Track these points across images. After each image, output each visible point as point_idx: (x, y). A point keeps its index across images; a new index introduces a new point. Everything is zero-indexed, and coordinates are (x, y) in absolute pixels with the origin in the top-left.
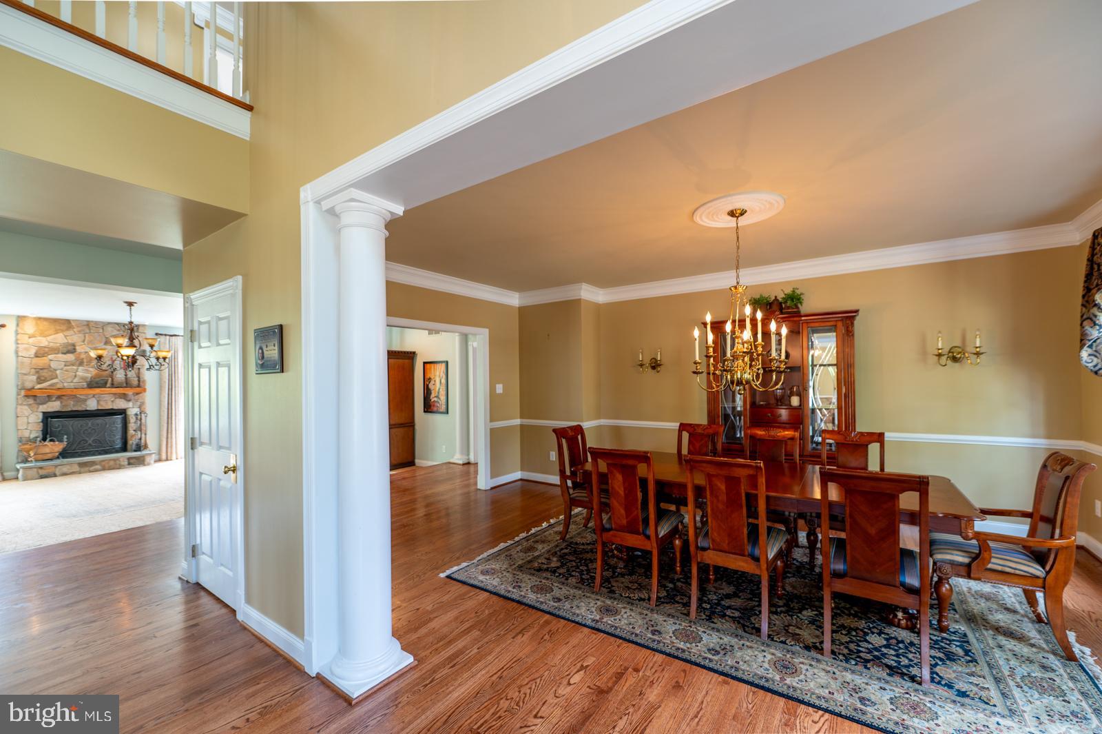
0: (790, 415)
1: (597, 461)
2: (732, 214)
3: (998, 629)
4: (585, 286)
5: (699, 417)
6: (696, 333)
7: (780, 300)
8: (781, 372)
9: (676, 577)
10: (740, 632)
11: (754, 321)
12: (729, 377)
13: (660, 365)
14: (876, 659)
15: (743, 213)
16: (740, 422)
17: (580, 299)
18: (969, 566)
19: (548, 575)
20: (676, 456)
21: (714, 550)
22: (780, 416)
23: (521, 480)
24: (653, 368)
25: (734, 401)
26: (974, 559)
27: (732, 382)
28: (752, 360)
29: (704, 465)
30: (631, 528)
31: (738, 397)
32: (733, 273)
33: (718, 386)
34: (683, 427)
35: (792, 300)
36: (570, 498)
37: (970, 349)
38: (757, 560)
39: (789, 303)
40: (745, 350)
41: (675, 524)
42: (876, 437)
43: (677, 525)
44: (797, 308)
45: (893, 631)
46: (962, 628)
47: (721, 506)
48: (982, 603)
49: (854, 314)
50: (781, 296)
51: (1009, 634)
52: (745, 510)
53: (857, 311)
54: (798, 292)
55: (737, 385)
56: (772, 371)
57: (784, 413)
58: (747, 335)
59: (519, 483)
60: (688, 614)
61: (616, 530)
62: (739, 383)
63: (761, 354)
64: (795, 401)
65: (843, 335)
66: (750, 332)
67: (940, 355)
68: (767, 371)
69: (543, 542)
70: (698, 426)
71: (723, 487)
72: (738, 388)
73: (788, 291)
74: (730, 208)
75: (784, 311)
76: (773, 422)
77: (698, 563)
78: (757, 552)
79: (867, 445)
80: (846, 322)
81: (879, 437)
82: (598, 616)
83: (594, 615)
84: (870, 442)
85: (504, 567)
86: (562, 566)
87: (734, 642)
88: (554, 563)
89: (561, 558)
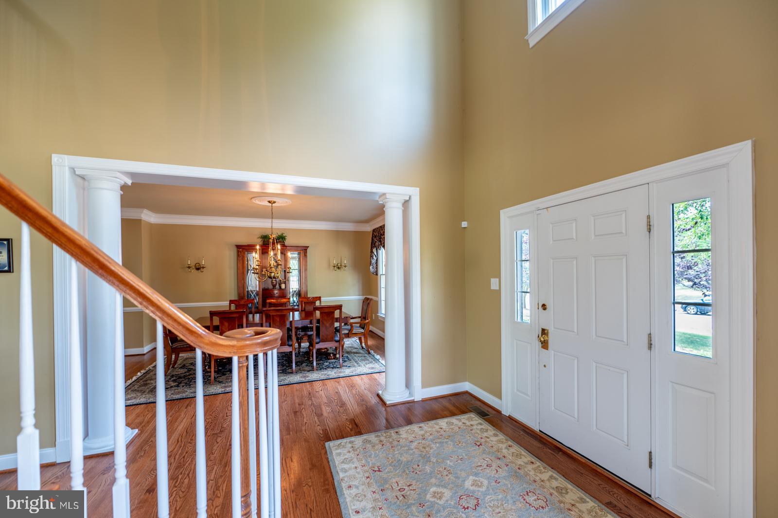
0: (281, 293)
1: (212, 318)
2: (269, 202)
3: (354, 353)
4: (145, 211)
10: (285, 375)
13: (203, 268)
14: (328, 367)
15: (274, 202)
17: (141, 220)
18: (348, 334)
22: (276, 293)
24: (198, 269)
26: (349, 331)
32: (270, 220)
34: (231, 302)
35: (283, 238)
36: (172, 348)
37: (343, 264)
39: (280, 240)
45: (330, 361)
46: (346, 355)
48: (350, 349)
51: (357, 353)
53: (308, 247)
64: (283, 286)
67: (334, 266)
69: (151, 380)
71: (278, 320)
73: (280, 234)
74: (269, 200)
78: (290, 343)
80: (303, 251)
81: (319, 298)
82: (223, 390)
83: (220, 390)
84: (316, 301)
85: (139, 394)
86: (180, 383)
87: (285, 377)
88: (173, 384)
89: (174, 381)
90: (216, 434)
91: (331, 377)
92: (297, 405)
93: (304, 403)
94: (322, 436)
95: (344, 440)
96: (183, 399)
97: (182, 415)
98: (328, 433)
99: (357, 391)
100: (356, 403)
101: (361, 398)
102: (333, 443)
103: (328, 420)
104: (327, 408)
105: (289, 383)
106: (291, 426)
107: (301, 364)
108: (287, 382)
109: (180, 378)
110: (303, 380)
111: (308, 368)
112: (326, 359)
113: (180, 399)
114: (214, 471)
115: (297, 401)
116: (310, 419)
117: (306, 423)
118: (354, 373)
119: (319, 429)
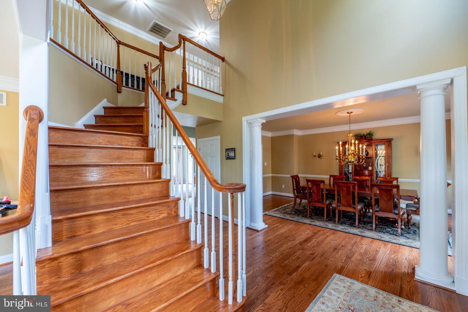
0: (369, 173)
1: (308, 183)
2: (348, 113)
4: (295, 130)
5: (336, 173)
6: (337, 148)
7: (365, 135)
8: (363, 159)
9: (331, 217)
11: (355, 144)
12: (347, 161)
13: (322, 156)
14: (388, 232)
15: (352, 113)
16: (350, 176)
17: (293, 135)
18: (415, 211)
19: (293, 215)
20: (329, 185)
21: (343, 206)
22: (365, 173)
23: (272, 194)
24: (319, 157)
25: (348, 168)
26: (417, 209)
27: (348, 162)
28: (354, 155)
29: (340, 183)
30: (318, 201)
31: (350, 167)
33: (343, 163)
34: (331, 176)
35: (369, 135)
36: (296, 196)
38: (355, 208)
39: (368, 136)
40: (352, 153)
41: (330, 201)
42: (395, 179)
43: (331, 202)
44: (371, 137)
47: (345, 194)
49: (391, 140)
50: (365, 134)
52: (351, 195)
53: (392, 139)
54: (372, 132)
55: (350, 163)
56: (360, 159)
57: (367, 172)
58: (353, 148)
59: (271, 195)
60: (335, 223)
61: (314, 202)
62: (350, 162)
63: (357, 154)
64: (370, 168)
65: (387, 146)
66: (354, 147)
68: (359, 159)
69: (288, 209)
70: (336, 176)
71: (345, 189)
72: (350, 164)
73: (368, 132)
74: (348, 112)
75: (366, 139)
76: (363, 175)
77: (338, 210)
78: (355, 206)
79: (392, 181)
80: (388, 142)
81: (397, 179)
82: (310, 222)
83: (309, 222)
84: (393, 180)
85: (279, 213)
86: (296, 213)
87: (348, 228)
88: (293, 213)
89: (295, 212)
90: (290, 240)
91: (383, 239)
92: (340, 246)
93: (345, 247)
94: (338, 269)
95: (348, 279)
96: (292, 220)
97: (285, 227)
98: (343, 270)
99: (397, 257)
100: (385, 264)
101: (394, 263)
102: (339, 276)
103: (351, 263)
104: (358, 256)
105: (348, 232)
106: (326, 254)
107: (368, 224)
108: (347, 231)
109: (298, 211)
110: (359, 234)
111: (369, 228)
112: (392, 227)
113: (291, 220)
114: (276, 254)
115: (343, 243)
116: (340, 257)
117: (336, 257)
118: (407, 244)
119: (340, 265)
